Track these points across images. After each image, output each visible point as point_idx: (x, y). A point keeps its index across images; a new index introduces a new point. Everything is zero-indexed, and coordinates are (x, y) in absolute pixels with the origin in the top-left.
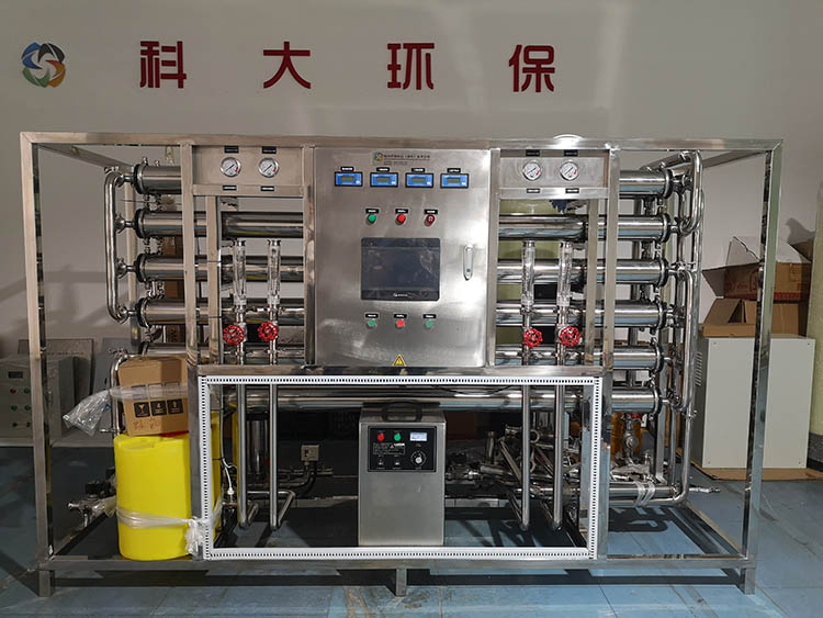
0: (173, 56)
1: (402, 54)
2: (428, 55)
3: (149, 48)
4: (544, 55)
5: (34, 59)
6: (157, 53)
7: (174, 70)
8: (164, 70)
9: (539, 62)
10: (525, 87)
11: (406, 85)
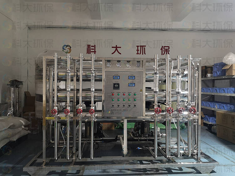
0: (93, 48)
1: (139, 48)
2: (145, 48)
3: (89, 46)
4: (168, 48)
5: (65, 48)
6: (90, 47)
7: (94, 50)
8: (91, 50)
9: (166, 49)
10: (164, 54)
11: (140, 54)
